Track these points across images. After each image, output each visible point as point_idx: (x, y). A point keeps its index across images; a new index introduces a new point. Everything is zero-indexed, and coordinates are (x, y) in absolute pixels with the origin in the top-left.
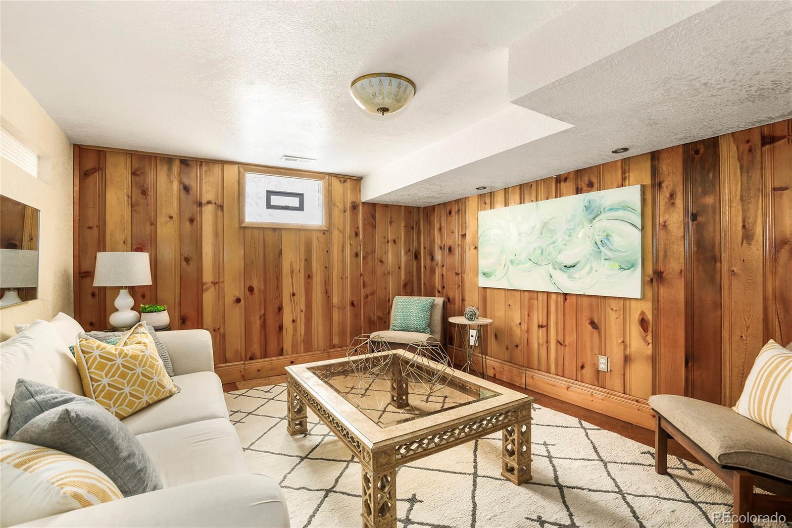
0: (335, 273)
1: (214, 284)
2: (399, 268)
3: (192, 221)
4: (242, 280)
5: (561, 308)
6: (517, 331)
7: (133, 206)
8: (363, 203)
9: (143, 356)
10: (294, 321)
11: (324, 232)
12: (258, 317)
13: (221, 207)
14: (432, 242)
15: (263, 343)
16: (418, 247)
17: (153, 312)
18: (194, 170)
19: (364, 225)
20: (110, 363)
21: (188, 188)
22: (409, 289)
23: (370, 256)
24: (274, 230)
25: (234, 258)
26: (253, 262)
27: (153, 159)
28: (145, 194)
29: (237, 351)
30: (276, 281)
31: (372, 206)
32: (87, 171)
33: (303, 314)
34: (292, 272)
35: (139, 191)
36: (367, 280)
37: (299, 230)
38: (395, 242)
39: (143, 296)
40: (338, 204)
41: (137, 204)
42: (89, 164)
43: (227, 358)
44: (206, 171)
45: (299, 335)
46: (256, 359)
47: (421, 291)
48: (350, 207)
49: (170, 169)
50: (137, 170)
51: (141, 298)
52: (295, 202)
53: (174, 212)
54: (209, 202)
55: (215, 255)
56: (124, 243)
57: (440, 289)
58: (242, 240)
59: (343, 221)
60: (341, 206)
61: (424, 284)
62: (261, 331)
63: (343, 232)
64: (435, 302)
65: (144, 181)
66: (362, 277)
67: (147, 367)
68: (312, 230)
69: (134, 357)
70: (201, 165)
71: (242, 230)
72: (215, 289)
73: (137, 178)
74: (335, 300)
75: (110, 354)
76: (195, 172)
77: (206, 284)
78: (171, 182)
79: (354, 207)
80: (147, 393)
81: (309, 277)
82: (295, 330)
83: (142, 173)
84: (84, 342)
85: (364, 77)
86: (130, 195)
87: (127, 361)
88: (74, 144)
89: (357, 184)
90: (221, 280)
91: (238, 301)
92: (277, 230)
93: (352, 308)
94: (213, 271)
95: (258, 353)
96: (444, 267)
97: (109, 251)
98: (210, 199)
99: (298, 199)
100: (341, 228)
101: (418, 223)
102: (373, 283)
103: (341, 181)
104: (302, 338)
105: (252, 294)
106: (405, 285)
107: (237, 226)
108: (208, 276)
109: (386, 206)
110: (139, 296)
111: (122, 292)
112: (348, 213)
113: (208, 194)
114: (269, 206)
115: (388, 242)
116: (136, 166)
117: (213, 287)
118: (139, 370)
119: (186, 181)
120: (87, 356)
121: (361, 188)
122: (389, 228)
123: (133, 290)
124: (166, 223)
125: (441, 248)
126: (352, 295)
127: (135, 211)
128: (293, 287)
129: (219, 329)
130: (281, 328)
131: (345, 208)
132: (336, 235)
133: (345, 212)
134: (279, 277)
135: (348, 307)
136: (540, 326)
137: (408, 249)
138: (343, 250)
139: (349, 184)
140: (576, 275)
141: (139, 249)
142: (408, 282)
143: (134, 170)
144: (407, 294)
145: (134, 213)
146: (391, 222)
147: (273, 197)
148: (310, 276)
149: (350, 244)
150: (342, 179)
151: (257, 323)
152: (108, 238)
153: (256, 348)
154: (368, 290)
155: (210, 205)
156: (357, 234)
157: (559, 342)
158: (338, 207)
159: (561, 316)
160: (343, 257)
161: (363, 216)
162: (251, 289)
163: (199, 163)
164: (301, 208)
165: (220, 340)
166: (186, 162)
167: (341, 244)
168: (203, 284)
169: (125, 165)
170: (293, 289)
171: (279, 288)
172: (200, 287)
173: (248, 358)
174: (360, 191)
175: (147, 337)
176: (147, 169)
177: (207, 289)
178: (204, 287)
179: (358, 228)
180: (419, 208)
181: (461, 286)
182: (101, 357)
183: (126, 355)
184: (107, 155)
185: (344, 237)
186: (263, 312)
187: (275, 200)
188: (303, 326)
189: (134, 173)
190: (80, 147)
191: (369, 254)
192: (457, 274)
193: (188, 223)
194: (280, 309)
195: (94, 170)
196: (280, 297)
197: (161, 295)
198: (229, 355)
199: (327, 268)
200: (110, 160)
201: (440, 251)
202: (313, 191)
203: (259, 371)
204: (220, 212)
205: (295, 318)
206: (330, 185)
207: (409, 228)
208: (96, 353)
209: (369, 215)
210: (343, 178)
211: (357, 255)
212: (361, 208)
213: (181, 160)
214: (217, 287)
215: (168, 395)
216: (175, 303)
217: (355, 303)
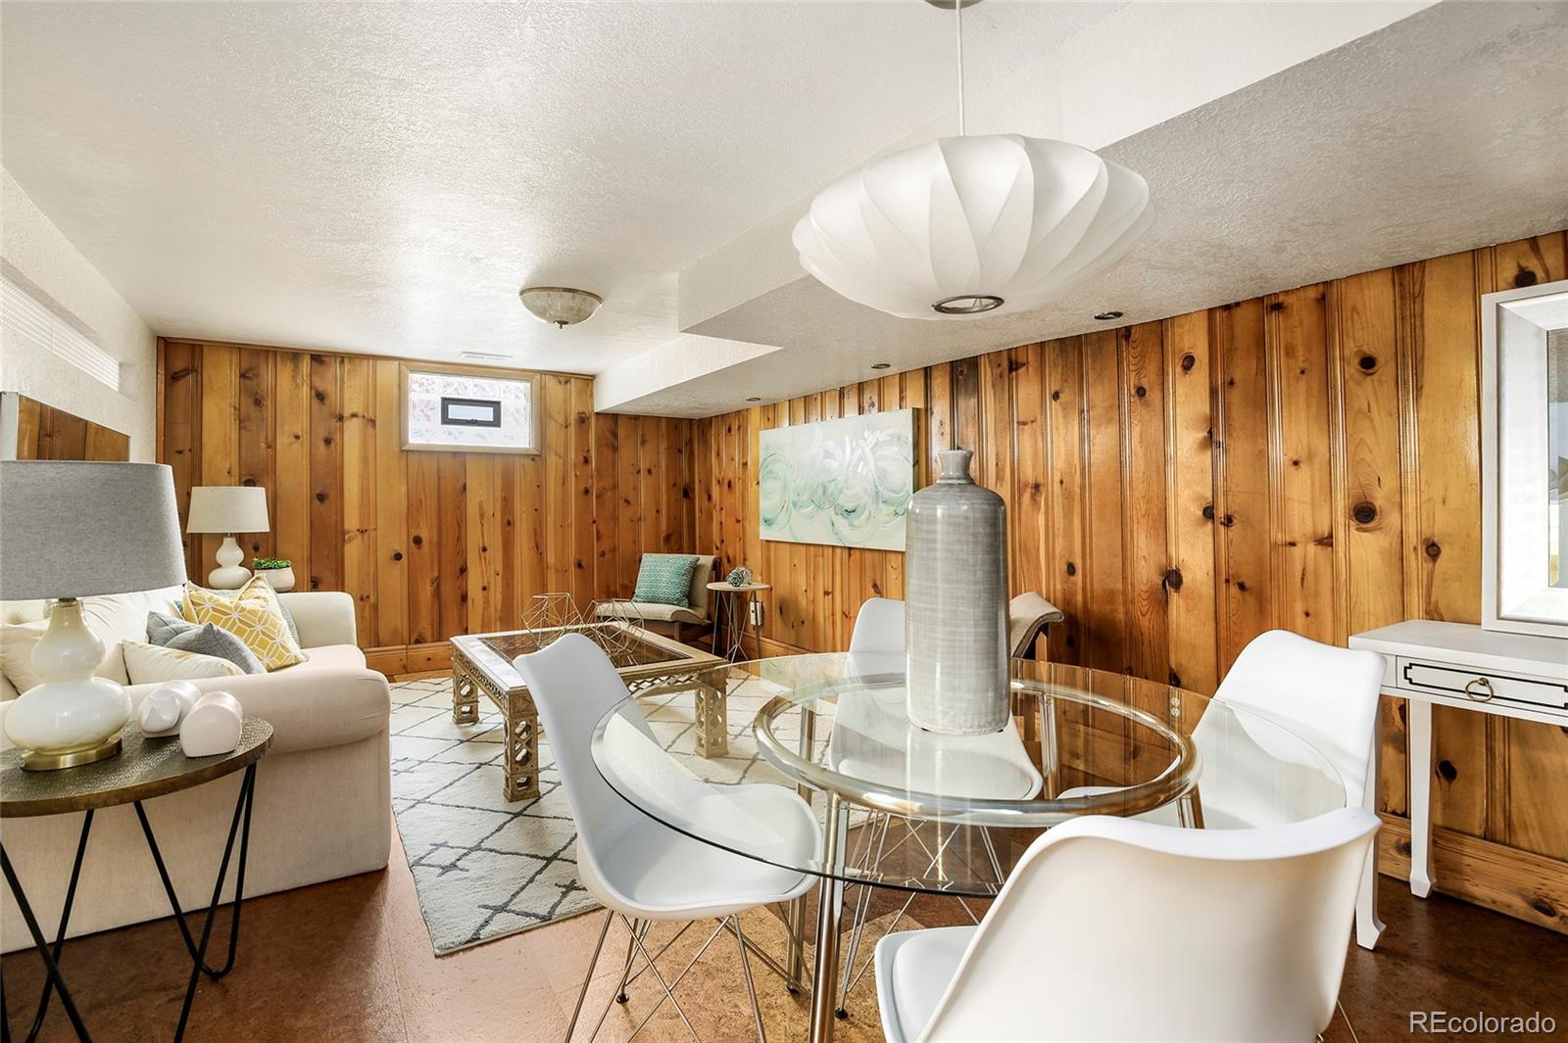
0: (550, 518)
1: (362, 532)
2: (658, 511)
3: (328, 441)
4: (405, 529)
5: (846, 567)
6: (803, 601)
7: (242, 421)
8: (597, 414)
9: (264, 612)
10: (484, 589)
11: (533, 458)
12: (428, 582)
13: (373, 422)
14: (709, 473)
15: (436, 617)
16: (690, 478)
17: (271, 568)
18: (332, 369)
19: (599, 447)
20: (225, 617)
21: (321, 395)
22: (673, 541)
23: (609, 494)
24: (454, 454)
25: (393, 496)
26: (421, 501)
27: (271, 356)
28: (259, 405)
29: (396, 630)
30: (457, 530)
31: (613, 418)
32: (176, 373)
33: (499, 578)
34: (482, 516)
35: (251, 401)
36: (602, 529)
37: (493, 454)
38: (649, 471)
39: (256, 549)
40: (557, 417)
41: (248, 419)
42: (179, 364)
43: (381, 639)
44: (349, 371)
45: (493, 610)
46: (425, 642)
47: (694, 547)
48: (576, 420)
49: (296, 368)
50: (247, 371)
51: (253, 552)
52: (487, 414)
53: (302, 428)
54: (354, 415)
55: (363, 490)
56: (229, 473)
57: (719, 545)
58: (403, 469)
59: (565, 441)
60: (561, 419)
61: (700, 537)
62: (433, 602)
63: (565, 457)
64: (699, 562)
65: (258, 385)
66: (595, 525)
67: (268, 625)
68: (514, 455)
69: (253, 612)
70: (342, 362)
71: (404, 456)
72: (363, 539)
73: (248, 382)
74: (551, 558)
75: (225, 606)
76: (335, 368)
77: (349, 532)
78: (297, 386)
79: (583, 420)
80: (268, 654)
81: (509, 523)
82: (487, 601)
83: (255, 375)
84: (193, 592)
85: (530, 290)
86: (237, 405)
87: (244, 616)
88: (158, 337)
89: (588, 385)
90: (372, 526)
91: (398, 557)
92: (459, 455)
93: (578, 570)
94: (360, 513)
95: (428, 634)
96: (724, 511)
97: (207, 485)
98: (355, 410)
99: (491, 409)
100: (561, 451)
101: (690, 443)
102: (614, 534)
103: (560, 382)
104: (498, 614)
105: (419, 548)
106: (668, 538)
107: (396, 449)
108: (351, 522)
109: (636, 418)
110: (250, 547)
111: (227, 540)
112: (572, 429)
113: (352, 402)
114: (446, 420)
115: (639, 472)
116: (245, 365)
117: (359, 537)
118: (259, 628)
119: (320, 385)
120: (197, 608)
121: (594, 392)
122: (641, 451)
123: (241, 539)
124: (291, 444)
125: (719, 482)
126: (580, 549)
127: (245, 428)
128: (483, 538)
129: (368, 597)
130: (464, 598)
131: (567, 421)
132: (553, 462)
133: (567, 427)
134: (461, 523)
135: (572, 568)
136: (826, 593)
137: (672, 484)
138: (563, 484)
139: (573, 385)
140: (856, 523)
141: (250, 482)
142: (672, 534)
143: (243, 371)
144: (670, 551)
145: (243, 431)
146: (643, 442)
147: (451, 408)
148: (512, 522)
149: (576, 475)
150: (562, 379)
151: (426, 591)
152: (205, 466)
153: (425, 625)
154: (606, 546)
155: (355, 419)
156: (586, 461)
157: (844, 613)
158: (555, 420)
159: (846, 579)
160: (564, 494)
161: (597, 433)
162: (418, 541)
163: (338, 360)
164: (496, 422)
165: (370, 613)
166: (318, 358)
167: (561, 474)
168: (344, 533)
169: (231, 365)
170: (483, 542)
171: (460, 539)
172: (341, 536)
173: (413, 640)
174: (592, 395)
175: (268, 592)
176: (263, 367)
177: (351, 540)
178: (347, 537)
179: (588, 451)
180: (691, 420)
181: (743, 539)
182: (214, 609)
183: (243, 609)
184: (204, 352)
185: (565, 464)
186: (436, 574)
187: (454, 411)
188: (499, 596)
189: (243, 376)
190: (165, 341)
191: (606, 492)
192: (738, 521)
193: (322, 444)
194: (463, 570)
195: (186, 372)
196: (461, 552)
197: (282, 548)
198: (383, 635)
199: (538, 511)
200: (209, 358)
201: (718, 486)
202: (516, 398)
203: (429, 659)
204: (370, 429)
205: (486, 584)
206: (542, 387)
207: (675, 451)
208: (208, 605)
209: (607, 432)
210: (565, 378)
211: (587, 491)
212: (593, 420)
213: (312, 355)
214: (366, 536)
215: (293, 661)
216: (303, 559)
217: (583, 564)
